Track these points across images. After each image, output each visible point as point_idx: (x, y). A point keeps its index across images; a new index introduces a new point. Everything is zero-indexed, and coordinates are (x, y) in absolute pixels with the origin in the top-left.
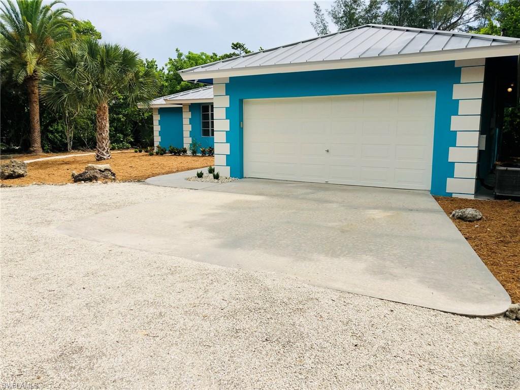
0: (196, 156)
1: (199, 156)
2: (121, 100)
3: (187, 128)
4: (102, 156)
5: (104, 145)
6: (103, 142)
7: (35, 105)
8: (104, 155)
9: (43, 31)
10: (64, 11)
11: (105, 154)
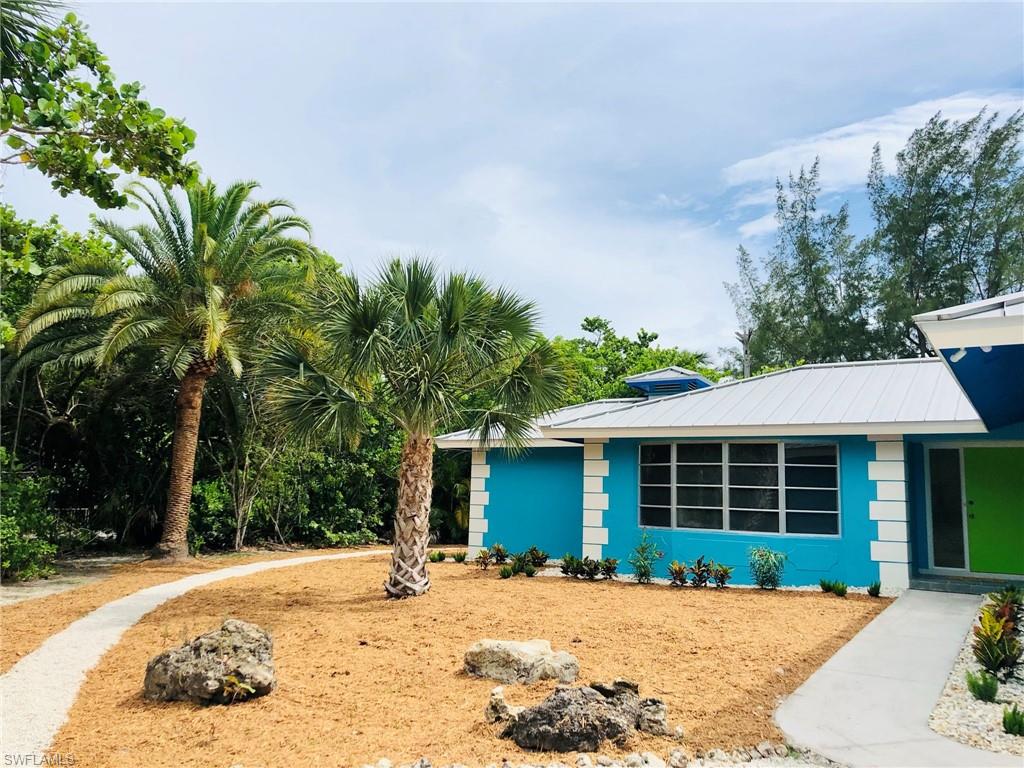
0: (649, 585)
1: (661, 588)
2: (373, 430)
3: (595, 500)
4: (408, 584)
5: (417, 549)
6: (415, 542)
7: (189, 435)
8: (414, 581)
9: (242, 260)
10: (290, 223)
11: (417, 577)
